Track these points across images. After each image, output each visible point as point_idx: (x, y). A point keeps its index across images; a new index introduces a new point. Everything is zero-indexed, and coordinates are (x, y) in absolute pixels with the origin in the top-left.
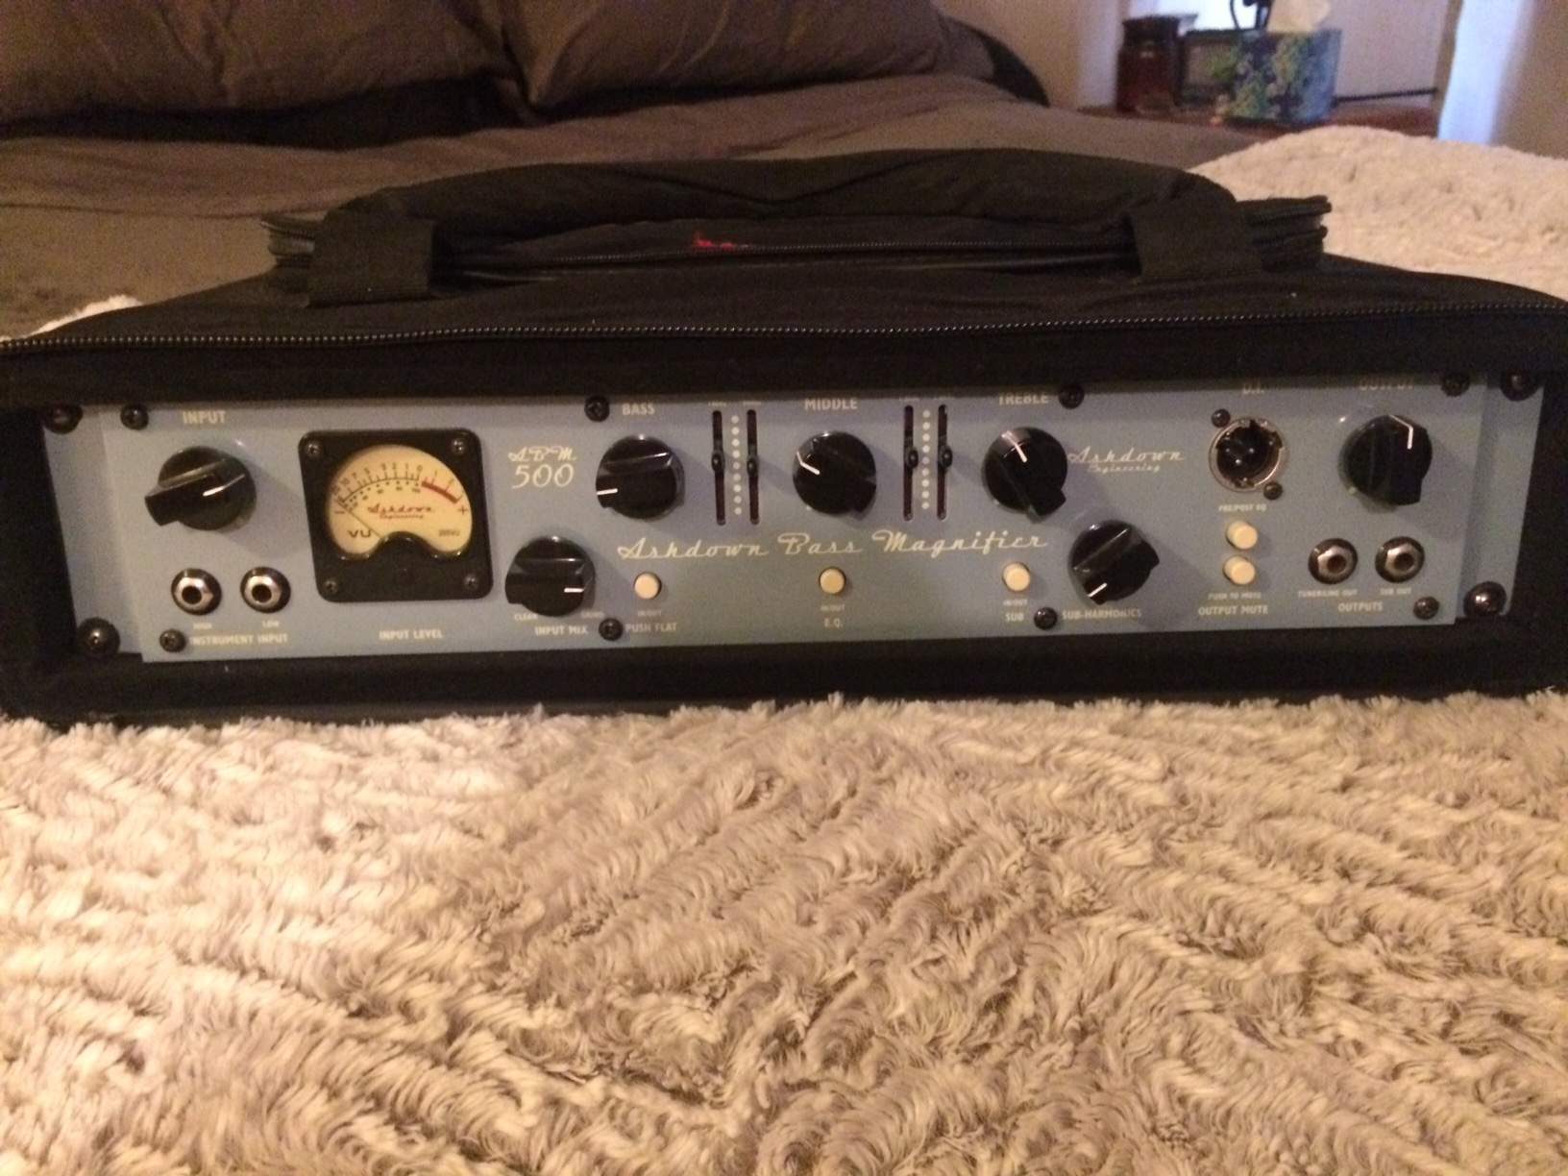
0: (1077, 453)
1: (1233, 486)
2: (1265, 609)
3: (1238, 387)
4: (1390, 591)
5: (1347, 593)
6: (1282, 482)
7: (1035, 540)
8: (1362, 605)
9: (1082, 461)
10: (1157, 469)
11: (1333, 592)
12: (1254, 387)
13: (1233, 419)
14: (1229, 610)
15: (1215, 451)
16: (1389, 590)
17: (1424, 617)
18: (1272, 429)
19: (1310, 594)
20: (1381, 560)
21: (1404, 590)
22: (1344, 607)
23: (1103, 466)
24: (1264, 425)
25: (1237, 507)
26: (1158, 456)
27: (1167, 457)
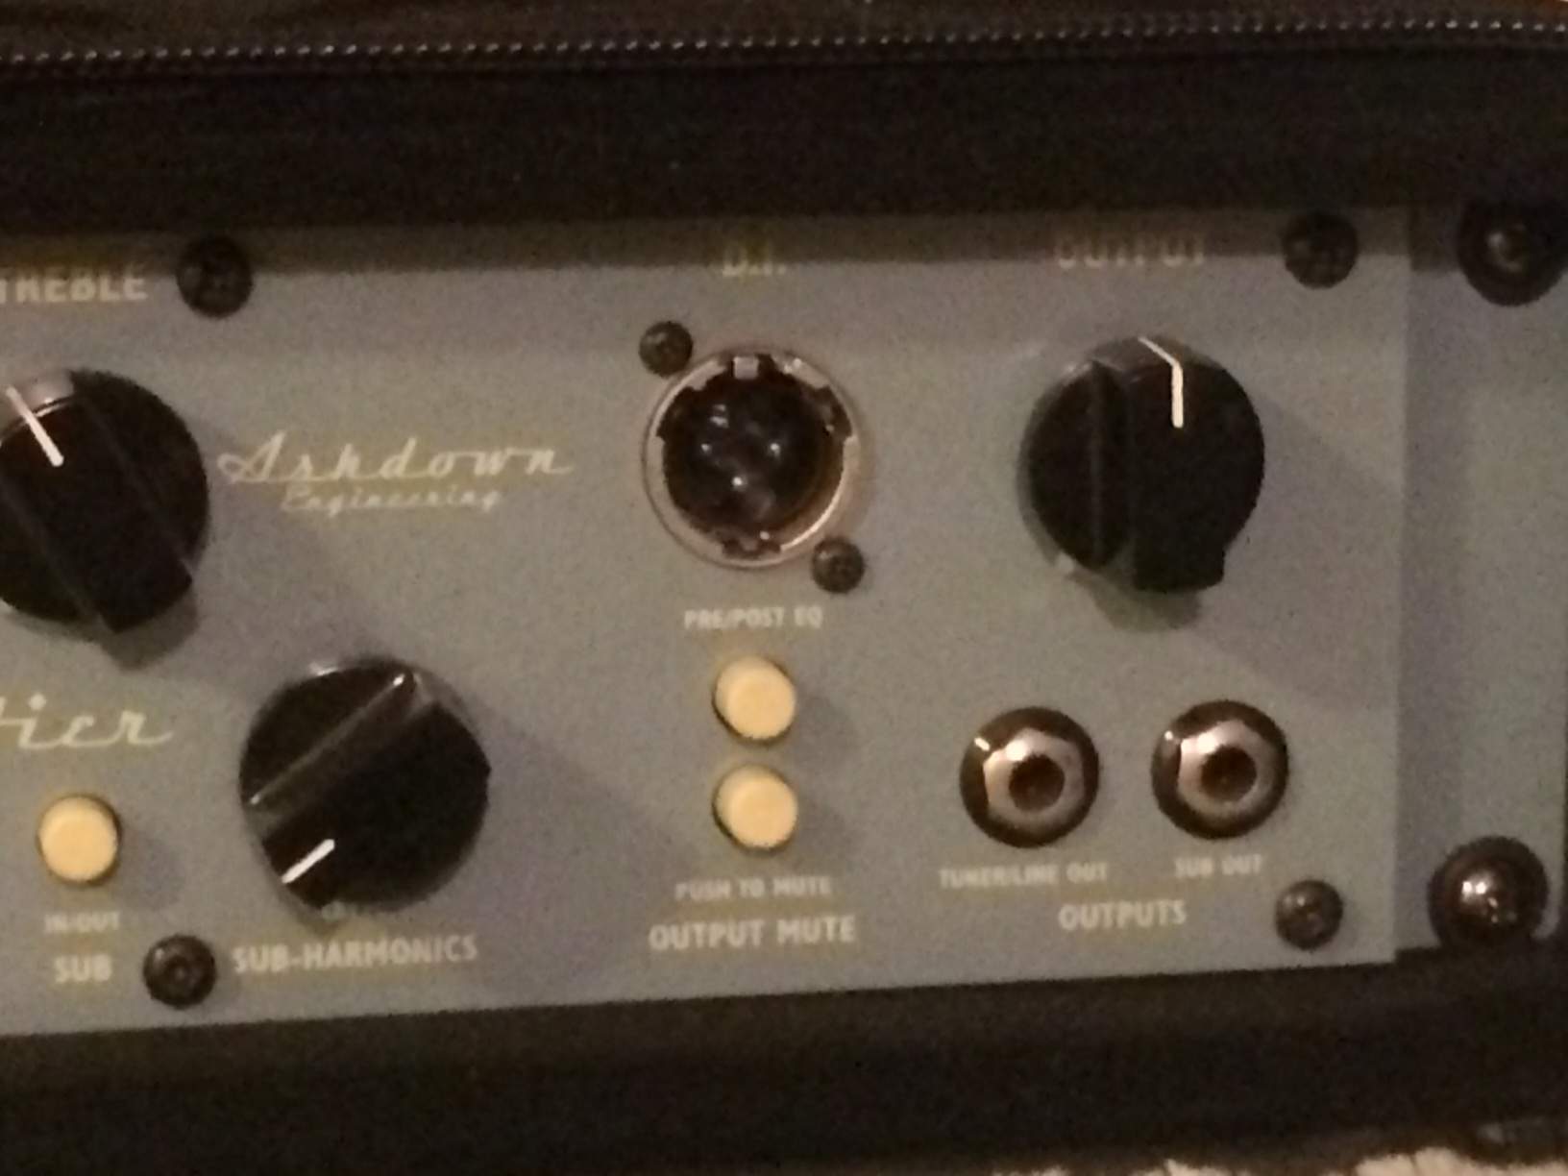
0: (245, 451)
1: (716, 550)
2: (843, 928)
3: (711, 255)
4: (1205, 867)
5: (1082, 873)
6: (862, 538)
7: (132, 723)
8: (1126, 910)
9: (263, 476)
10: (490, 501)
11: (1038, 871)
12: (756, 256)
13: (699, 350)
14: (737, 934)
15: (657, 446)
16: (1197, 862)
17: (1307, 943)
18: (815, 380)
19: (974, 878)
20: (1166, 769)
21: (1241, 861)
22: (1073, 917)
23: (326, 490)
24: (792, 367)
25: (738, 615)
26: (490, 463)
27: (516, 464)
